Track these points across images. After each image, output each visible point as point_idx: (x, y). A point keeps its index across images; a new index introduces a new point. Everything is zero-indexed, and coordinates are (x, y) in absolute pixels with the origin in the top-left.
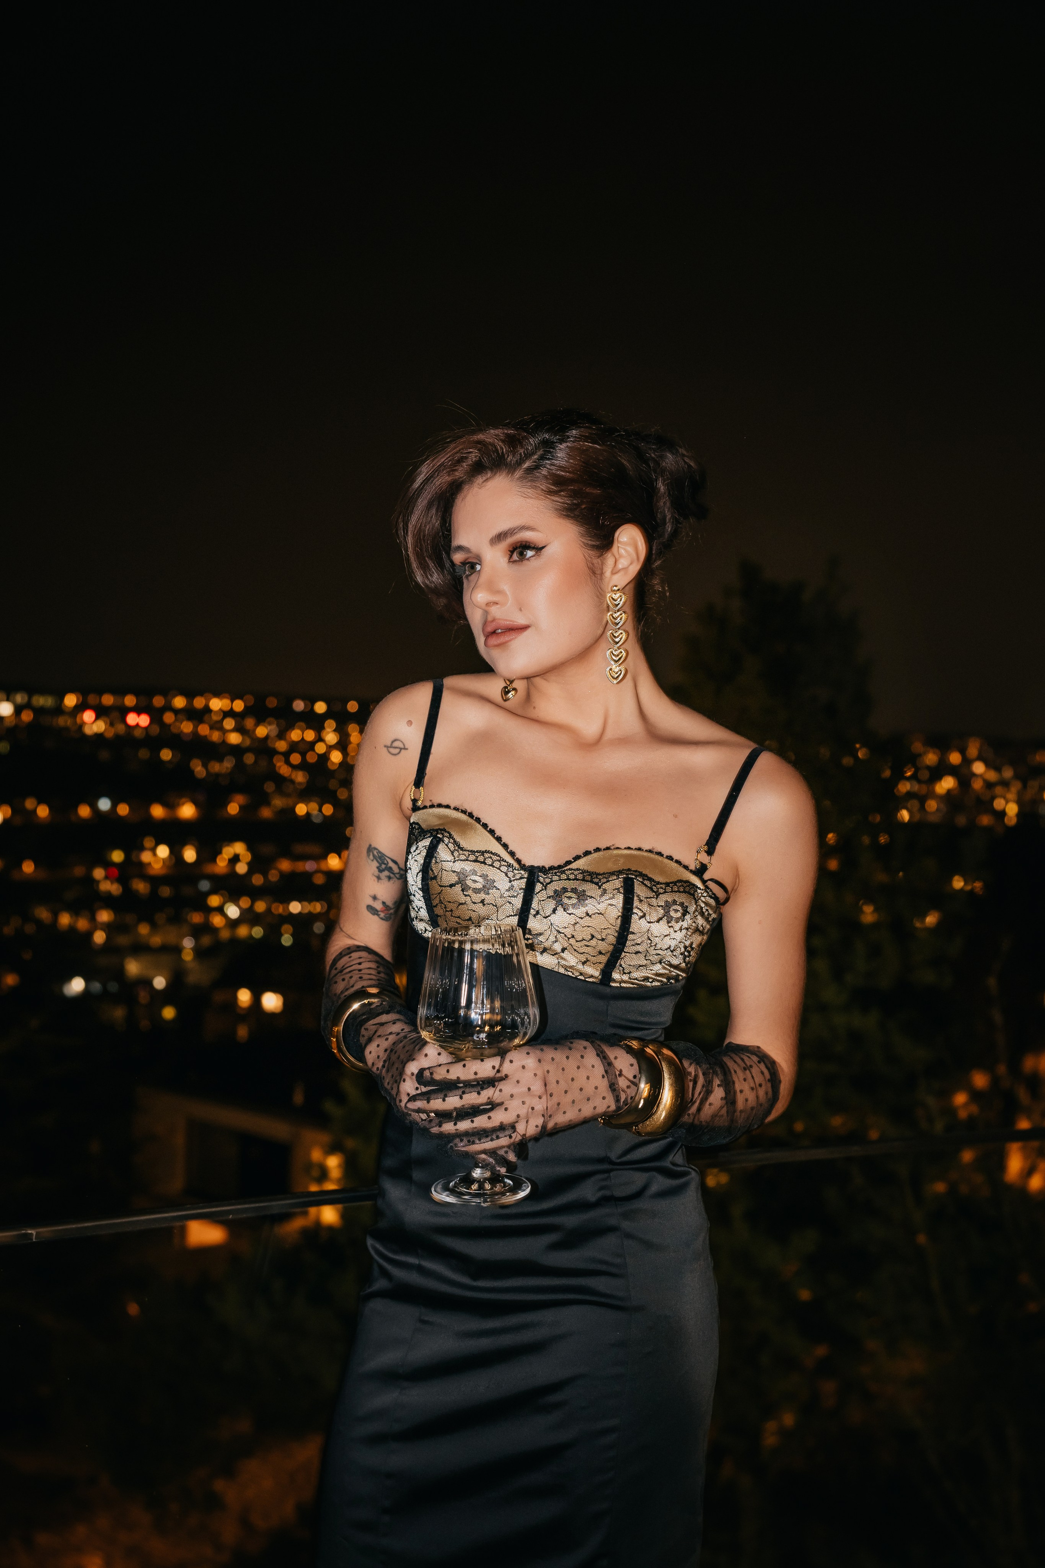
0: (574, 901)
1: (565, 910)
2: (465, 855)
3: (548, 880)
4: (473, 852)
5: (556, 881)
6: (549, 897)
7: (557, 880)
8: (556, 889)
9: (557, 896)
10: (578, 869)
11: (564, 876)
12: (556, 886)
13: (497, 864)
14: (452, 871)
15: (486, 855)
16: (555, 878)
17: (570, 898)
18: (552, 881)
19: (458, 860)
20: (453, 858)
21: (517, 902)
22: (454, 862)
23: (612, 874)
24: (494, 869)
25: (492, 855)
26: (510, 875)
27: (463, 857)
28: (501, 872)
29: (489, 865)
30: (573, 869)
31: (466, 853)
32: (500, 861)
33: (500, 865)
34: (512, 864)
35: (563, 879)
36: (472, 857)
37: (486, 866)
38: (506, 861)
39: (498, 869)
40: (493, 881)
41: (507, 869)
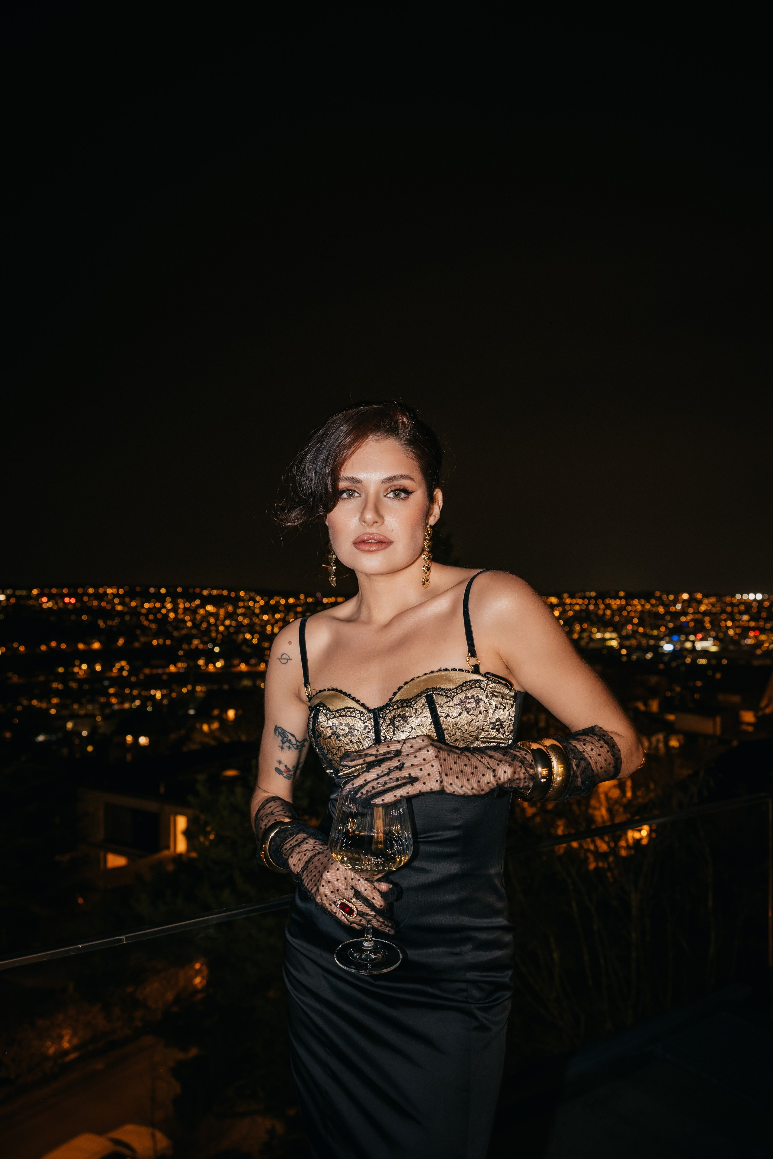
0: (402, 722)
1: (399, 730)
2: (334, 715)
3: (384, 715)
4: (338, 711)
5: (388, 714)
6: (388, 725)
7: (389, 712)
8: (390, 719)
9: (392, 722)
10: (398, 701)
11: (391, 708)
12: (389, 716)
13: (353, 714)
14: (327, 727)
15: (346, 710)
16: (387, 711)
17: (399, 721)
18: (386, 715)
19: (329, 719)
20: (326, 718)
21: (372, 735)
22: (327, 721)
23: (418, 696)
24: (353, 717)
25: (349, 709)
26: (363, 718)
27: (332, 716)
28: (357, 718)
29: (349, 716)
30: (394, 702)
31: (334, 713)
32: (354, 711)
33: (356, 714)
34: (361, 711)
35: (392, 711)
36: (338, 714)
37: (347, 717)
38: (358, 710)
39: (355, 717)
40: (354, 726)
41: (361, 715)
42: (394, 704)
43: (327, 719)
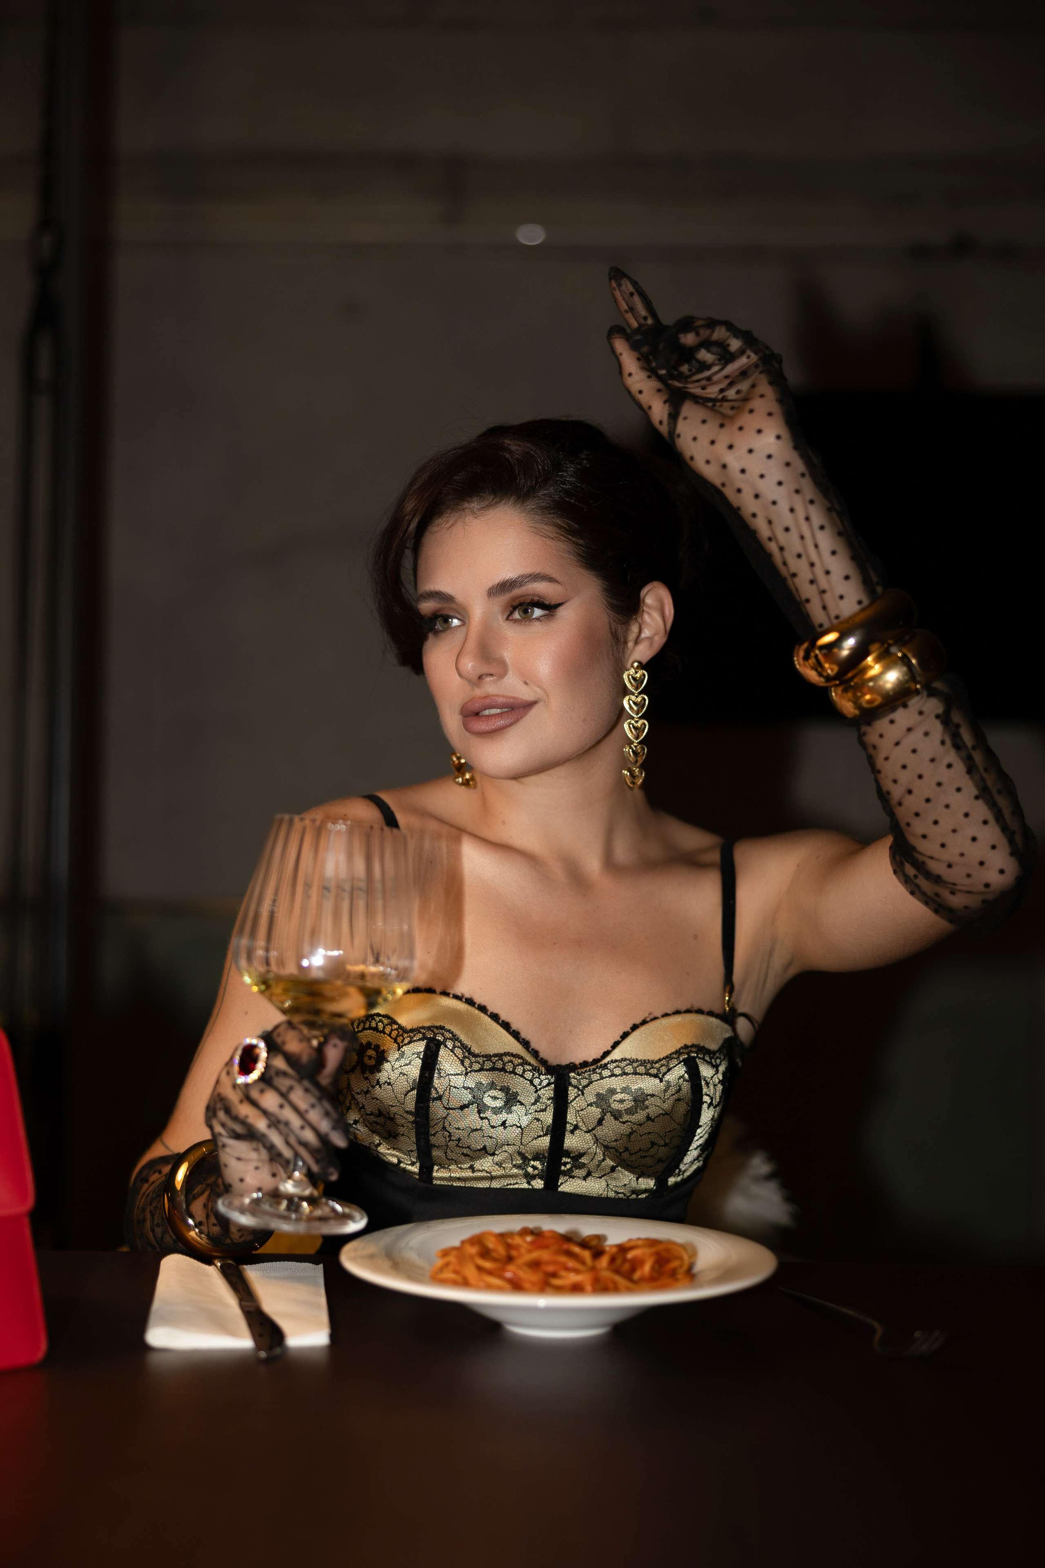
1: (614, 1118)
2: (479, 1063)
3: (584, 1082)
4: (488, 1057)
5: (596, 1081)
6: (591, 1105)
7: (598, 1080)
8: (598, 1093)
9: (602, 1100)
11: (606, 1073)
12: (599, 1087)
13: (519, 1070)
14: (464, 1087)
15: (506, 1059)
16: (593, 1076)
18: (591, 1082)
19: (470, 1072)
20: (464, 1069)
21: (548, 1118)
22: (466, 1074)
23: (669, 1058)
24: (517, 1076)
25: (512, 1058)
26: (536, 1082)
27: (476, 1067)
28: (526, 1079)
29: (511, 1073)
30: (616, 1061)
31: (481, 1060)
32: (522, 1064)
33: (524, 1071)
34: (536, 1067)
35: (606, 1077)
36: (488, 1065)
37: (507, 1074)
38: (529, 1064)
39: (522, 1076)
40: (517, 1094)
41: (533, 1075)
42: (614, 1064)
43: (466, 1069)
